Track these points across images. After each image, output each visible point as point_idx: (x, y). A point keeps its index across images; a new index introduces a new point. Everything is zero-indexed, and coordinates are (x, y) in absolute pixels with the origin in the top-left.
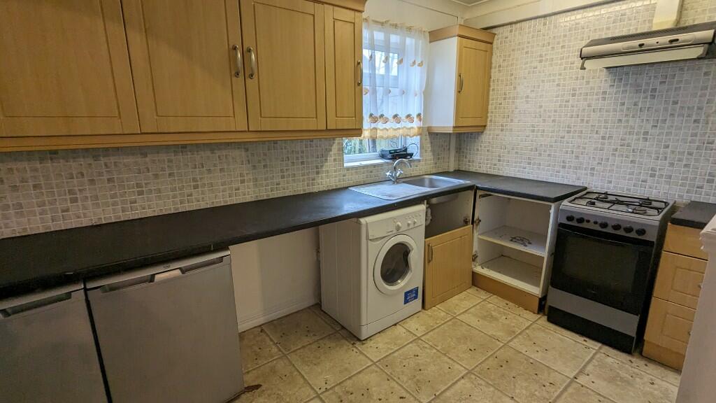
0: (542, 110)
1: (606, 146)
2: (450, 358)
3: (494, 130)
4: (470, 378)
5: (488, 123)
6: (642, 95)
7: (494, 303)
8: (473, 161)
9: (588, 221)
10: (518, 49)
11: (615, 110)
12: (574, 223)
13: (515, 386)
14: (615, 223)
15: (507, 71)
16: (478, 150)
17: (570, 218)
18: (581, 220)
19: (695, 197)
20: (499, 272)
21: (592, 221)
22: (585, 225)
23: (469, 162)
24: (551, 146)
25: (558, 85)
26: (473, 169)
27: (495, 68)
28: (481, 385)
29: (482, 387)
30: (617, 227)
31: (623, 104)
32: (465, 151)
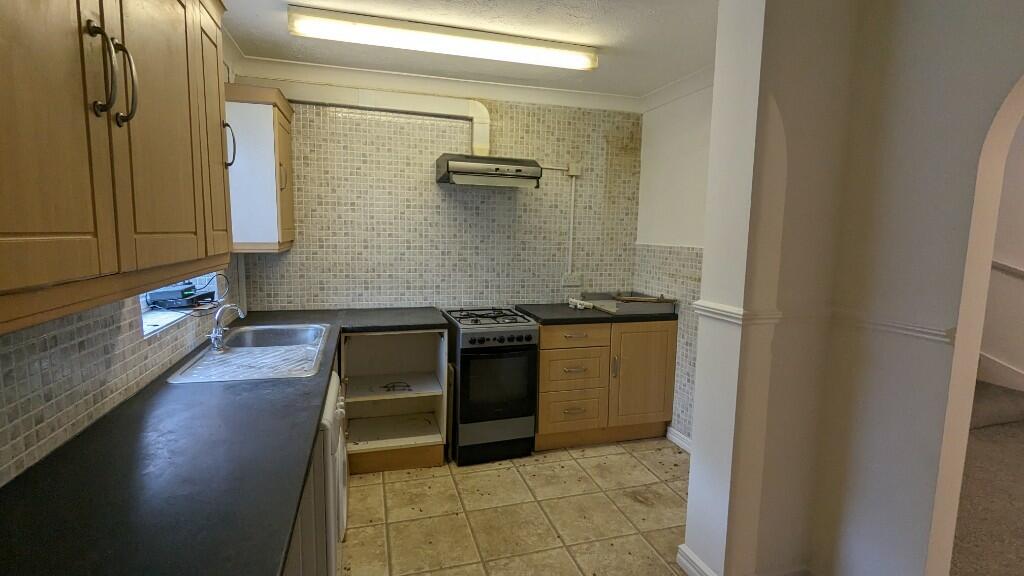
0: (374, 221)
1: (447, 263)
2: (450, 568)
3: (308, 246)
4: (492, 568)
5: (297, 237)
6: (469, 212)
7: (397, 480)
8: (276, 295)
9: (488, 340)
10: (332, 141)
11: (449, 226)
12: (477, 345)
13: (523, 540)
14: (509, 335)
15: (319, 166)
16: (283, 277)
17: (472, 341)
18: (482, 341)
19: (518, 301)
20: (378, 439)
21: (491, 338)
22: (486, 345)
23: (269, 295)
24: (391, 265)
25: (390, 193)
26: (277, 306)
27: (298, 159)
28: (507, 564)
29: (510, 566)
30: (511, 339)
31: (455, 220)
32: (258, 279)
